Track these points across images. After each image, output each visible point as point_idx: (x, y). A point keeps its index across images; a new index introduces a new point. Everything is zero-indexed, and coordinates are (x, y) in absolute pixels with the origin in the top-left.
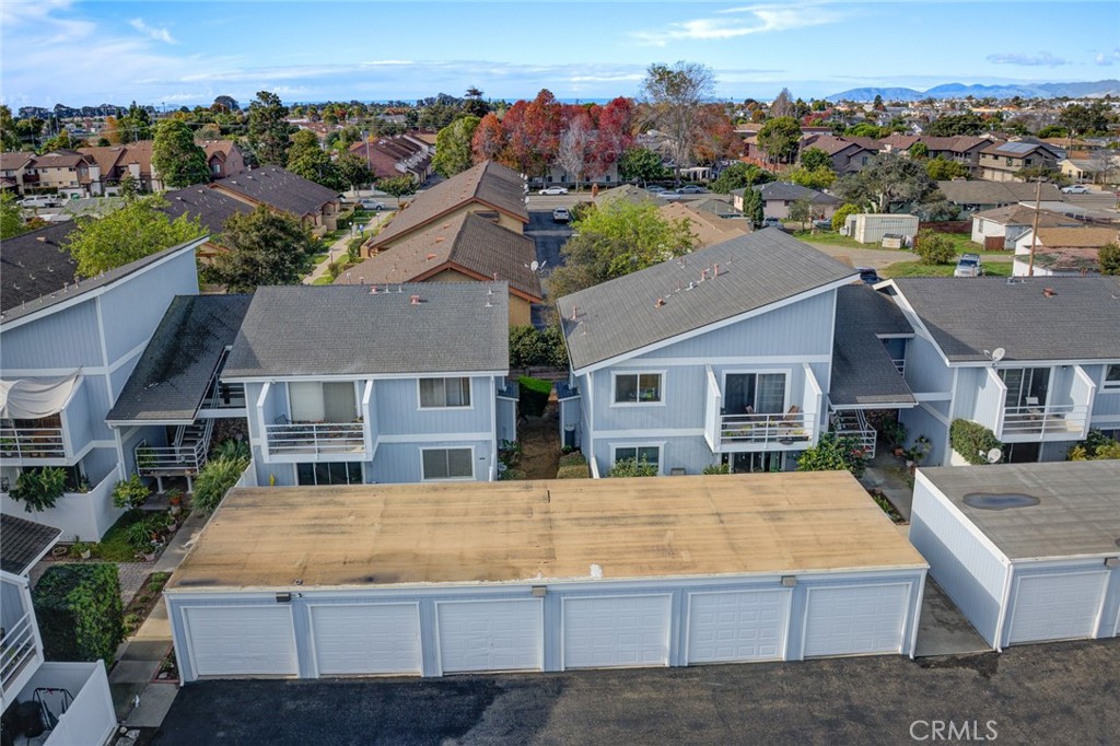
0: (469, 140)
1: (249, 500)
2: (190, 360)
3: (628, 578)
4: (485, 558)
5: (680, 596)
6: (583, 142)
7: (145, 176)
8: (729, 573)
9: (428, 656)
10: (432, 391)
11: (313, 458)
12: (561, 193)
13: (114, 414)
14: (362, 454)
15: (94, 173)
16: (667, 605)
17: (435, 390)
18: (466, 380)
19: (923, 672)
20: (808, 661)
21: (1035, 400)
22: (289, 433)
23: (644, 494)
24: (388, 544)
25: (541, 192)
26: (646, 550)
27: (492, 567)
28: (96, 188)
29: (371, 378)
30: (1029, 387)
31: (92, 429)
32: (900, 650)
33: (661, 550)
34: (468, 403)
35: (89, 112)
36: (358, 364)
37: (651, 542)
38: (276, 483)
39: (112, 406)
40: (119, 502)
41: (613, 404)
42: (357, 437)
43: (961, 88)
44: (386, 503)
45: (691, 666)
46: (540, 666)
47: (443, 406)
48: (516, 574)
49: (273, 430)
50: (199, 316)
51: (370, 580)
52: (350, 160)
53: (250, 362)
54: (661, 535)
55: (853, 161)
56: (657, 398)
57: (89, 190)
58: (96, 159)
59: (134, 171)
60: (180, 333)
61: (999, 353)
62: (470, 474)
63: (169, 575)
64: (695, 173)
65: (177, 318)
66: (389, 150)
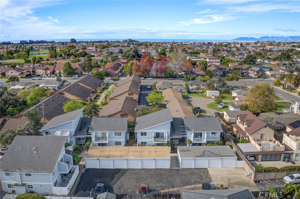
0: (131, 67)
1: (93, 148)
2: (83, 128)
3: (136, 158)
4: (120, 155)
5: (142, 161)
6: (156, 68)
7: (60, 73)
8: (147, 158)
9: (114, 166)
10: (116, 134)
11: (100, 142)
12: (151, 79)
13: (74, 136)
14: (107, 142)
15: (49, 72)
16: (140, 161)
18: (121, 133)
19: (171, 171)
20: (157, 169)
21: (200, 137)
22: (97, 139)
23: (141, 148)
24: (109, 154)
25: (147, 79)
26: (139, 155)
27: (121, 156)
28: (49, 75)
29: (108, 132)
30: (198, 135)
31: (71, 137)
32: (168, 168)
33: (140, 155)
34: (121, 136)
35: (38, 42)
36: (106, 130)
37: (140, 154)
38: (95, 146)
40: (74, 147)
41: (140, 136)
42: (106, 140)
43: (268, 37)
44: (110, 149)
45: (143, 169)
46: (126, 168)
47: (118, 136)
48: (124, 157)
49: (95, 139)
50: (84, 121)
51: (107, 157)
53: (92, 129)
54: (141, 153)
55: (217, 72)
56: (146, 135)
57: (47, 76)
58: (49, 68)
59: (57, 72)
60: (82, 124)
61: (193, 130)
62: (121, 145)
63: (82, 157)
64: (182, 74)
65: (81, 121)
66: (114, 68)
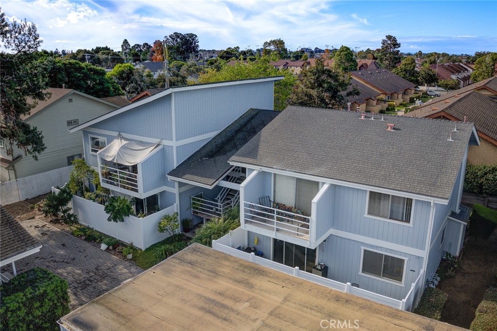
10: (379, 203)
11: (272, 235)
13: (175, 173)
14: (307, 241)
17: (382, 202)
18: (409, 201)
29: (328, 182)
31: (165, 179)
34: (408, 221)
36: (323, 169)
39: (175, 167)
40: (162, 230)
47: (386, 217)
49: (250, 206)
50: (256, 122)
52: (427, 71)
53: (253, 154)
58: (311, 63)
62: (400, 280)
65: (243, 121)
66: (449, 68)
